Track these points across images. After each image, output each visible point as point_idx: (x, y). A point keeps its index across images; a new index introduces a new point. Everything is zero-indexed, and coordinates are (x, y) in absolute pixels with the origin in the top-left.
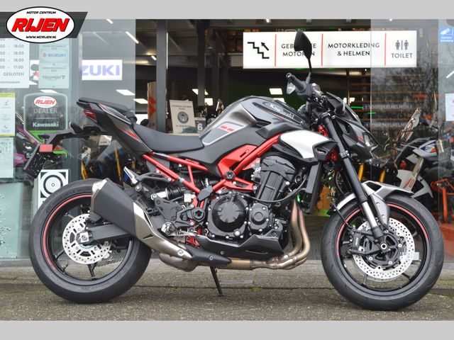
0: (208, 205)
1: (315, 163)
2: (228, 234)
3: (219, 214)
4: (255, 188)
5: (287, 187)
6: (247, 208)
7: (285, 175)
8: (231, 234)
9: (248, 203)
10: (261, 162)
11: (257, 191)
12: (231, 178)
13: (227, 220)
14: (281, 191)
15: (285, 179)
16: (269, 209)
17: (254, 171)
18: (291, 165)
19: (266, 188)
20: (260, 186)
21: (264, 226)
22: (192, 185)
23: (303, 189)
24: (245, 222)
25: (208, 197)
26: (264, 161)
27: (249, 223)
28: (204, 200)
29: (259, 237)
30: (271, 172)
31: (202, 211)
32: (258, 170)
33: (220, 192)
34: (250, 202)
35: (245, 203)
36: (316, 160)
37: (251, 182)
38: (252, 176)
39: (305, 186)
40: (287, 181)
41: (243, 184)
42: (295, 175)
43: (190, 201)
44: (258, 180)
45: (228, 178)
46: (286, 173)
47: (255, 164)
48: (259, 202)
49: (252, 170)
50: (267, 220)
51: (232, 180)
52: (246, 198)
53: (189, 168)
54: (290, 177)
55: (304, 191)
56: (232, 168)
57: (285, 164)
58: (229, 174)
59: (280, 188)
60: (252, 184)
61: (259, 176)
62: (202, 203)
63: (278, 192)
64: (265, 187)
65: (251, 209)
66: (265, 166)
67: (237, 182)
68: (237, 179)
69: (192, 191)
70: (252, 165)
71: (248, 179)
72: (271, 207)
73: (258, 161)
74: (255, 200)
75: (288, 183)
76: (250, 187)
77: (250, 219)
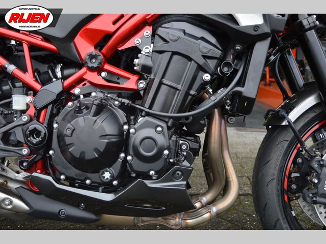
0: (53, 116)
1: (262, 37)
2: (89, 175)
3: (68, 140)
4: (142, 84)
5: (204, 84)
6: (126, 127)
7: (201, 61)
8: (95, 177)
9: (128, 117)
10: (154, 34)
11: (147, 90)
12: (95, 65)
13: (83, 153)
14: (192, 92)
15: (201, 69)
16: (169, 128)
17: (140, 51)
18: (213, 40)
19: (163, 87)
20: (152, 81)
21: (159, 164)
22: (28, 78)
23: (238, 89)
24: (122, 155)
25: (53, 102)
26: (161, 31)
27: (129, 158)
28: (46, 107)
29: (149, 183)
30: (174, 53)
31: (42, 129)
32: (147, 49)
33: (77, 91)
34: (132, 113)
35: (121, 115)
36: (267, 30)
37: (134, 72)
38: (136, 61)
39: (241, 83)
40: (206, 72)
41: (119, 76)
42: (221, 60)
43: (24, 107)
44: (147, 69)
45: (90, 65)
46: (205, 57)
47: (143, 37)
48: (148, 114)
49: (136, 51)
50: (166, 152)
51: (99, 70)
52: (122, 106)
53: (25, 47)
54: (212, 64)
55: (240, 93)
56: (99, 46)
57: (203, 39)
58: (92, 57)
59: (190, 88)
60: (135, 78)
61: (149, 62)
62: (43, 112)
63: (187, 94)
64: (161, 83)
65: (132, 131)
66: (162, 42)
67: (109, 72)
68: (107, 67)
69: (28, 89)
70: (135, 41)
71: (129, 68)
72: (173, 124)
73: (147, 31)
74: (142, 111)
75: (207, 77)
76: (131, 83)
77: (131, 152)
